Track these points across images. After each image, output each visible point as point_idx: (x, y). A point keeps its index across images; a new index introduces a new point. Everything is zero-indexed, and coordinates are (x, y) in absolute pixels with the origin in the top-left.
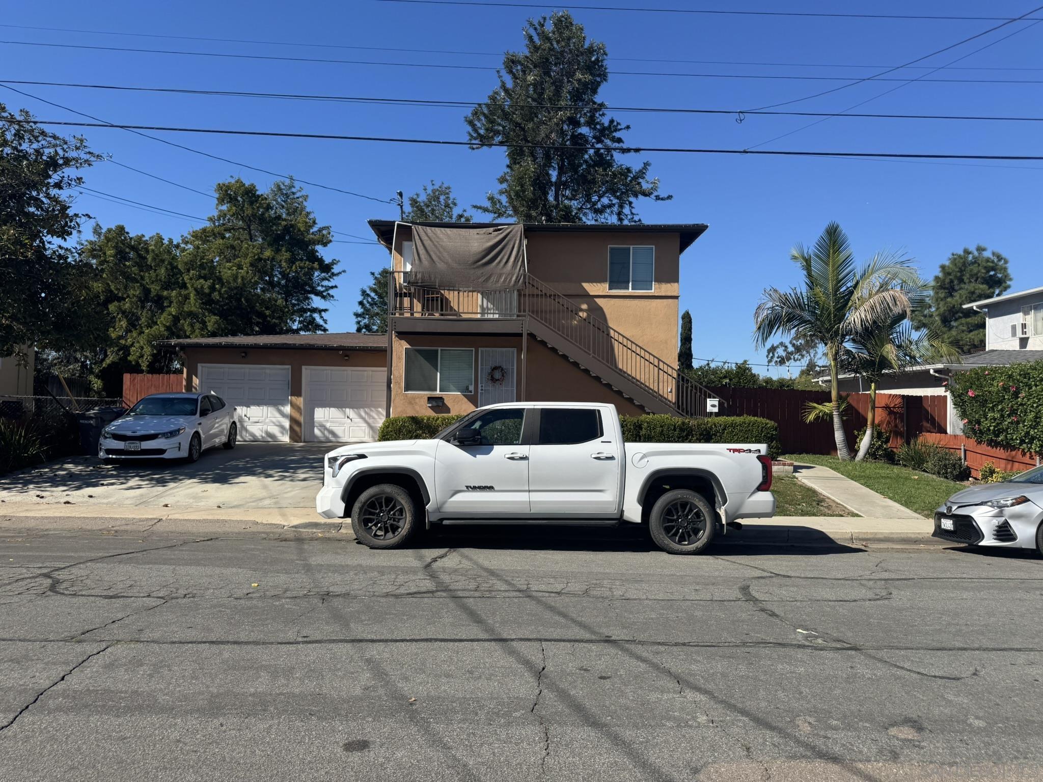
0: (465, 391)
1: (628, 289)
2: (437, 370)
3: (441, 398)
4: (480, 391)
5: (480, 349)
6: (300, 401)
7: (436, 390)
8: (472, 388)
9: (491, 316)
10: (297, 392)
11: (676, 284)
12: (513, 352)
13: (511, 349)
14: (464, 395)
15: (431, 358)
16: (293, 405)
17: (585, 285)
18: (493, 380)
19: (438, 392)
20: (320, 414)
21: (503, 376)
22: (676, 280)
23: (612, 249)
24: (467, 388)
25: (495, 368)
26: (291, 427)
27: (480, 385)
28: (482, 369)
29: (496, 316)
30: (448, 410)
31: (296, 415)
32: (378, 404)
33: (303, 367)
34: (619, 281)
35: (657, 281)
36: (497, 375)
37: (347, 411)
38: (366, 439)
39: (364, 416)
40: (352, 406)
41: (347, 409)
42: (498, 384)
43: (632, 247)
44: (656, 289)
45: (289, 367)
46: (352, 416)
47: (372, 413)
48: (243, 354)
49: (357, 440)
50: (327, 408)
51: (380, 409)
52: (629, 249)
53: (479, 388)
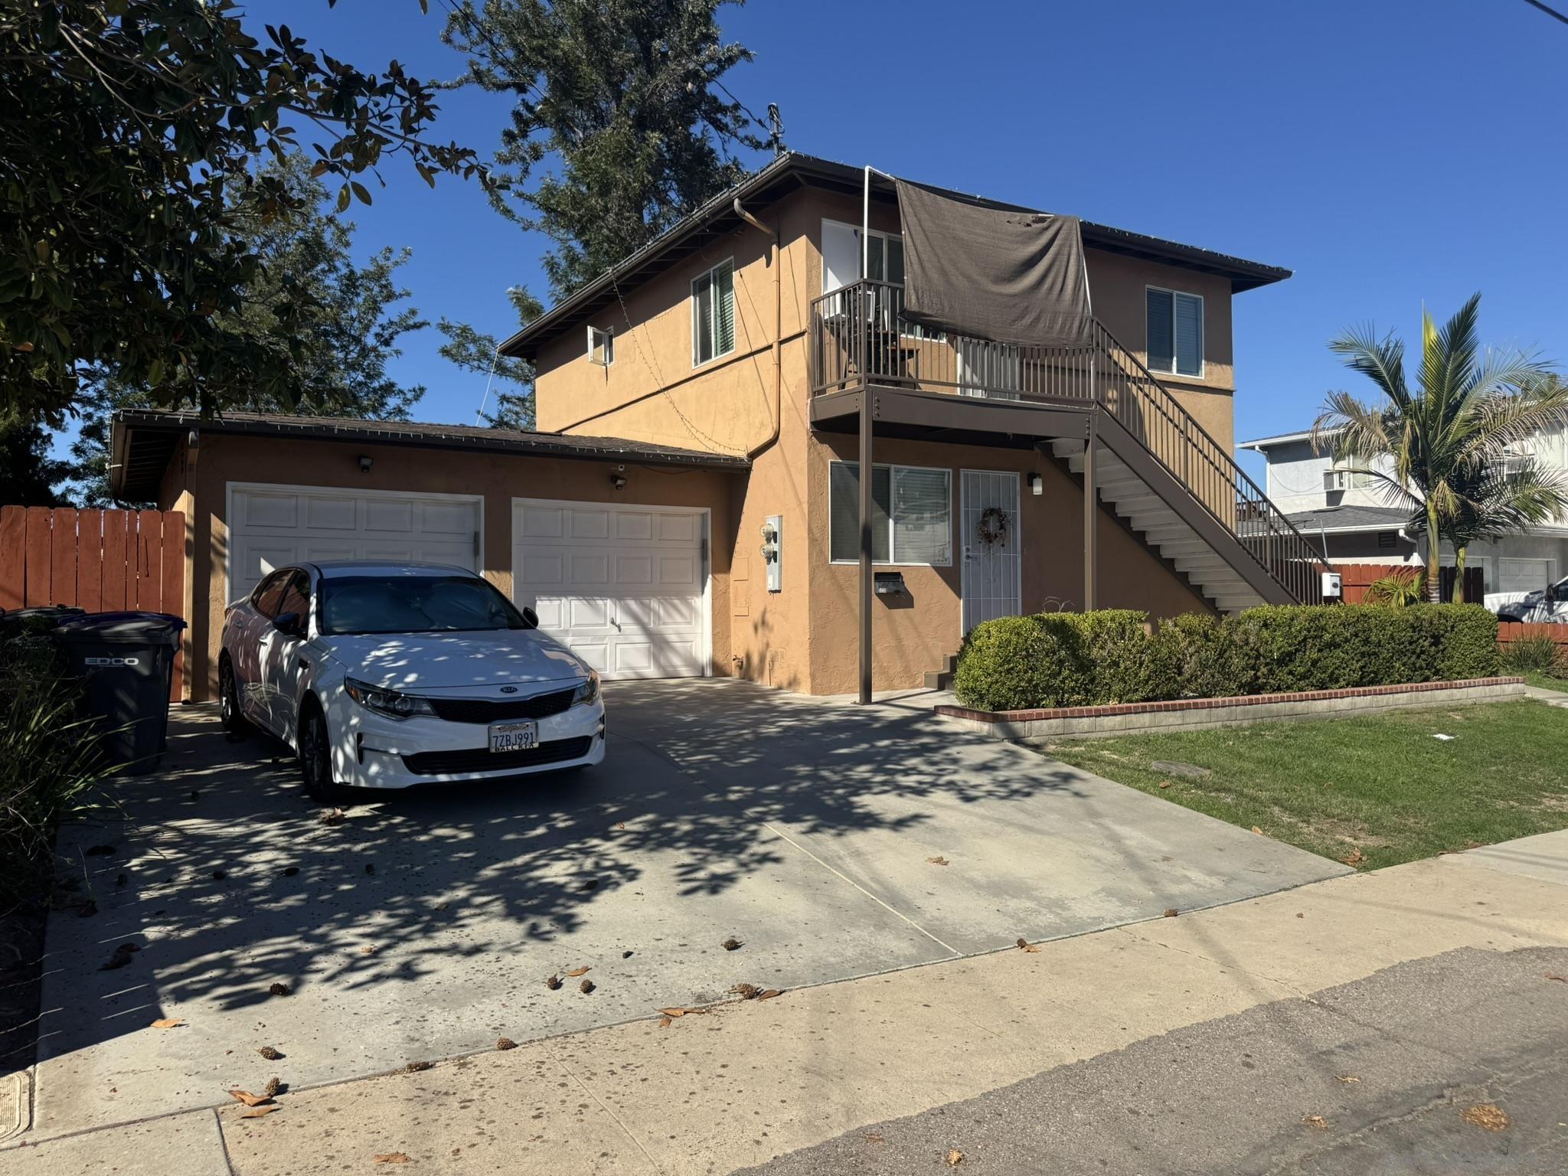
0: (937, 559)
1: (1169, 369)
2: (888, 515)
3: (898, 575)
4: (964, 560)
5: (962, 471)
6: (507, 584)
7: (888, 558)
10: (501, 560)
11: (1229, 367)
12: (1015, 482)
13: (1011, 474)
14: (936, 569)
17: (1115, 355)
18: (989, 538)
19: (892, 562)
20: (551, 614)
21: (1002, 527)
22: (1229, 362)
23: (1150, 293)
24: (941, 555)
25: (991, 512)
27: (964, 548)
28: (967, 513)
32: (675, 592)
33: (515, 500)
34: (1161, 355)
35: (1208, 359)
36: (993, 526)
37: (609, 606)
38: (651, 671)
39: (645, 620)
40: (618, 596)
41: (609, 602)
42: (996, 545)
43: (1175, 293)
44: (1207, 374)
45: (482, 497)
46: (620, 618)
47: (662, 612)
48: (365, 462)
49: (630, 674)
50: (564, 600)
51: (677, 602)
52: (1171, 296)
53: (964, 553)
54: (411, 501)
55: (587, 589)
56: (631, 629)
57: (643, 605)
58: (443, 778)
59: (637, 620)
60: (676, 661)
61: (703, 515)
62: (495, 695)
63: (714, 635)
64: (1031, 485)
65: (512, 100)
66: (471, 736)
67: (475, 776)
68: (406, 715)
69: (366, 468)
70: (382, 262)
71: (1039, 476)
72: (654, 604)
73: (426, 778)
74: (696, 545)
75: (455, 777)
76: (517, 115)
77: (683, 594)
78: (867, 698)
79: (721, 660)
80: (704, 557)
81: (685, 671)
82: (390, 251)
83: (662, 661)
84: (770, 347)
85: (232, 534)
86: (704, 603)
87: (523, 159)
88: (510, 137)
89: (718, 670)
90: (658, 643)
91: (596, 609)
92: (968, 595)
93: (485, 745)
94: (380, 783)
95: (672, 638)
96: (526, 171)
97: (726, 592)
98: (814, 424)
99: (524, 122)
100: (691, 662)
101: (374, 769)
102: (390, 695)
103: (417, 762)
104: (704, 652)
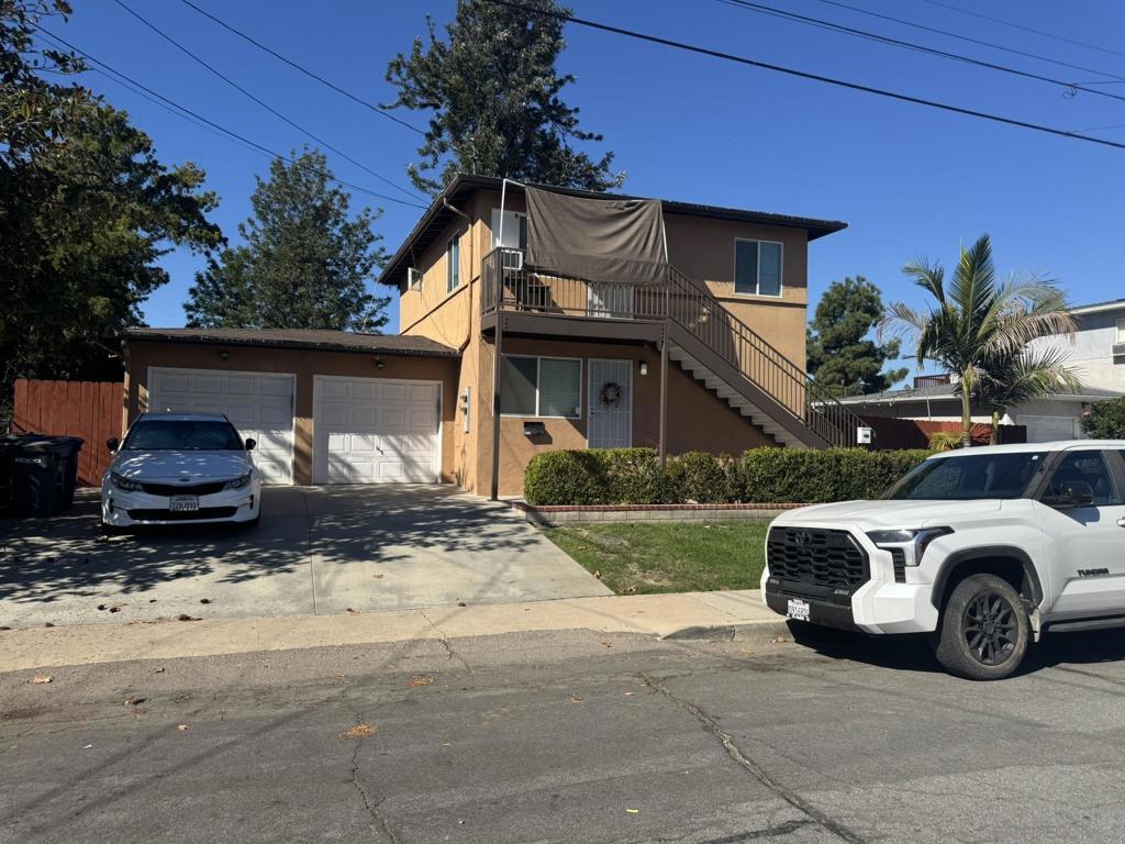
0: (570, 415)
1: (755, 292)
2: (536, 387)
3: (541, 424)
4: (589, 415)
5: (589, 360)
6: (309, 425)
7: (534, 413)
8: (579, 411)
9: (602, 315)
10: (305, 411)
11: (804, 290)
12: (629, 367)
13: (627, 362)
14: (569, 420)
15: (528, 369)
16: (299, 431)
17: (708, 283)
18: (607, 401)
19: (537, 415)
20: (338, 443)
21: (618, 395)
22: (804, 285)
23: (738, 242)
24: (573, 413)
25: (609, 385)
26: (295, 464)
27: (589, 408)
28: (592, 386)
29: (608, 316)
30: (548, 440)
31: (304, 446)
32: (419, 431)
33: (315, 377)
34: (745, 283)
35: (785, 284)
36: (611, 394)
37: (376, 440)
38: (402, 479)
39: (399, 448)
40: (382, 433)
41: (376, 437)
42: (612, 406)
43: (759, 241)
44: (784, 294)
45: (295, 375)
46: (383, 446)
47: (410, 443)
48: (225, 355)
49: (389, 480)
50: (347, 436)
51: (420, 437)
52: (757, 244)
53: (589, 411)
54: (254, 377)
55: (362, 429)
56: (390, 452)
57: (400, 441)
58: (146, 522)
59: (395, 449)
60: (420, 473)
61: (439, 385)
62: (176, 482)
63: (443, 458)
64: (640, 368)
65: (430, 113)
66: (162, 502)
67: (163, 522)
68: (130, 490)
69: (225, 359)
70: (364, 217)
71: (645, 362)
72: (406, 439)
73: (137, 521)
74: (434, 403)
75: (152, 522)
76: (433, 123)
77: (425, 434)
78: (495, 498)
79: (448, 473)
80: (439, 411)
81: (425, 480)
82: (369, 210)
83: (410, 473)
84: (466, 286)
85: (151, 395)
86: (438, 438)
87: (434, 152)
88: (430, 137)
89: (445, 479)
90: (408, 463)
91: (368, 441)
92: (591, 437)
93: (167, 507)
94: (117, 524)
95: (417, 459)
96: (436, 160)
97: (452, 432)
98: (483, 332)
99: (438, 129)
100: (429, 474)
101: (116, 516)
102: (126, 480)
103: (135, 514)
104: (437, 468)
